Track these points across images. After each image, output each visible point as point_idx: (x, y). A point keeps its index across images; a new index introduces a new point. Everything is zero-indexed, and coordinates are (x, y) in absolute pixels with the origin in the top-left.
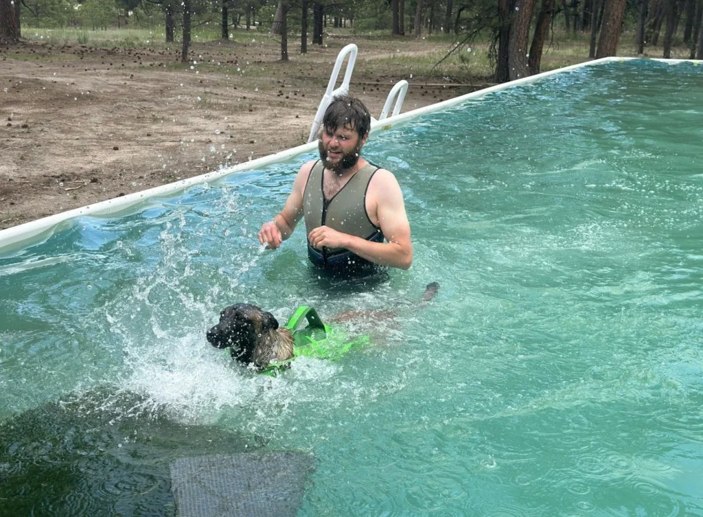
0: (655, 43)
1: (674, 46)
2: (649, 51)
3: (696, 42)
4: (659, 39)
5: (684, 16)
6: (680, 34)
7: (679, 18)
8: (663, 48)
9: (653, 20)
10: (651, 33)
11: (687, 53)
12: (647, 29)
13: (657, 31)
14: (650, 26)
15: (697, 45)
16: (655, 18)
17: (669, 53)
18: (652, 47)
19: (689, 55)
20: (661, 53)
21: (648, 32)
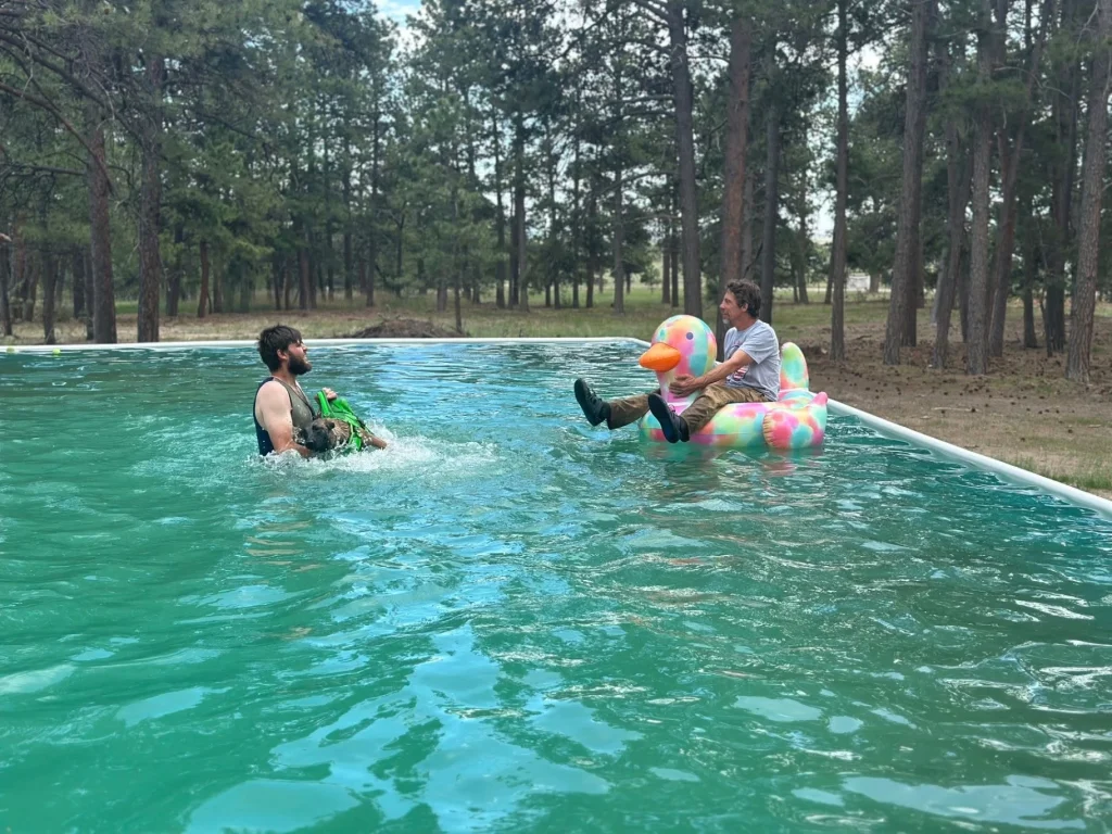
0: (29, 318)
1: (59, 321)
2: (22, 330)
3: (91, 314)
4: (35, 311)
5: (69, 276)
6: (67, 302)
7: (62, 280)
8: (42, 325)
9: (20, 284)
10: (21, 303)
11: (82, 332)
12: (13, 298)
13: (29, 301)
14: (17, 294)
15: (94, 319)
16: (23, 281)
17: (53, 332)
18: (27, 325)
19: (86, 334)
20: (40, 333)
21: (16, 302)
